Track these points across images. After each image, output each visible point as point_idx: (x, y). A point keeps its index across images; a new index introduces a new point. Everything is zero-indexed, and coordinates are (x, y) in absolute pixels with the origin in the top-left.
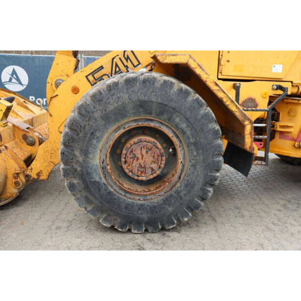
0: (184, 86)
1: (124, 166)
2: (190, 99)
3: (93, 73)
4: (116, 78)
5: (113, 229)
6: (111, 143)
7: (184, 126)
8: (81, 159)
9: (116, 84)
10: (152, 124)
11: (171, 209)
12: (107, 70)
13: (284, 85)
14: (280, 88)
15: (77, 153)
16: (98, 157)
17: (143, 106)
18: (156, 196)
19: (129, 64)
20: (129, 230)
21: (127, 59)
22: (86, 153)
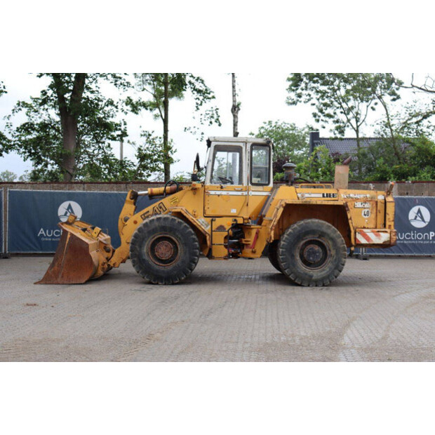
0: (180, 220)
1: (156, 253)
2: (182, 226)
3: (144, 214)
4: (154, 217)
5: (150, 283)
6: (151, 243)
7: (179, 236)
8: (138, 249)
9: (153, 220)
10: (168, 236)
11: (175, 272)
12: (151, 213)
13: (237, 219)
14: (235, 220)
15: (137, 247)
16: (145, 249)
17: (163, 228)
18: (169, 267)
19: (161, 210)
20: (157, 284)
21: (161, 207)
22: (140, 247)
